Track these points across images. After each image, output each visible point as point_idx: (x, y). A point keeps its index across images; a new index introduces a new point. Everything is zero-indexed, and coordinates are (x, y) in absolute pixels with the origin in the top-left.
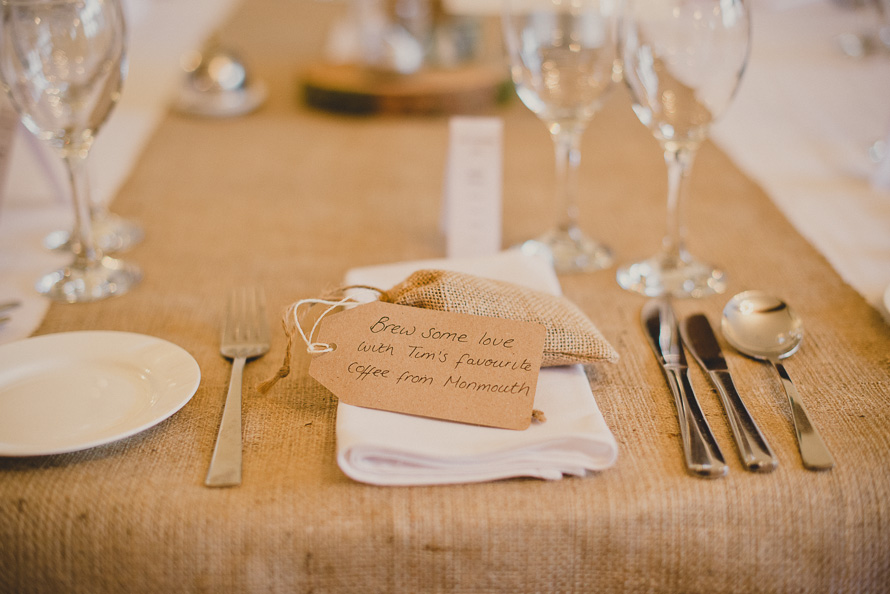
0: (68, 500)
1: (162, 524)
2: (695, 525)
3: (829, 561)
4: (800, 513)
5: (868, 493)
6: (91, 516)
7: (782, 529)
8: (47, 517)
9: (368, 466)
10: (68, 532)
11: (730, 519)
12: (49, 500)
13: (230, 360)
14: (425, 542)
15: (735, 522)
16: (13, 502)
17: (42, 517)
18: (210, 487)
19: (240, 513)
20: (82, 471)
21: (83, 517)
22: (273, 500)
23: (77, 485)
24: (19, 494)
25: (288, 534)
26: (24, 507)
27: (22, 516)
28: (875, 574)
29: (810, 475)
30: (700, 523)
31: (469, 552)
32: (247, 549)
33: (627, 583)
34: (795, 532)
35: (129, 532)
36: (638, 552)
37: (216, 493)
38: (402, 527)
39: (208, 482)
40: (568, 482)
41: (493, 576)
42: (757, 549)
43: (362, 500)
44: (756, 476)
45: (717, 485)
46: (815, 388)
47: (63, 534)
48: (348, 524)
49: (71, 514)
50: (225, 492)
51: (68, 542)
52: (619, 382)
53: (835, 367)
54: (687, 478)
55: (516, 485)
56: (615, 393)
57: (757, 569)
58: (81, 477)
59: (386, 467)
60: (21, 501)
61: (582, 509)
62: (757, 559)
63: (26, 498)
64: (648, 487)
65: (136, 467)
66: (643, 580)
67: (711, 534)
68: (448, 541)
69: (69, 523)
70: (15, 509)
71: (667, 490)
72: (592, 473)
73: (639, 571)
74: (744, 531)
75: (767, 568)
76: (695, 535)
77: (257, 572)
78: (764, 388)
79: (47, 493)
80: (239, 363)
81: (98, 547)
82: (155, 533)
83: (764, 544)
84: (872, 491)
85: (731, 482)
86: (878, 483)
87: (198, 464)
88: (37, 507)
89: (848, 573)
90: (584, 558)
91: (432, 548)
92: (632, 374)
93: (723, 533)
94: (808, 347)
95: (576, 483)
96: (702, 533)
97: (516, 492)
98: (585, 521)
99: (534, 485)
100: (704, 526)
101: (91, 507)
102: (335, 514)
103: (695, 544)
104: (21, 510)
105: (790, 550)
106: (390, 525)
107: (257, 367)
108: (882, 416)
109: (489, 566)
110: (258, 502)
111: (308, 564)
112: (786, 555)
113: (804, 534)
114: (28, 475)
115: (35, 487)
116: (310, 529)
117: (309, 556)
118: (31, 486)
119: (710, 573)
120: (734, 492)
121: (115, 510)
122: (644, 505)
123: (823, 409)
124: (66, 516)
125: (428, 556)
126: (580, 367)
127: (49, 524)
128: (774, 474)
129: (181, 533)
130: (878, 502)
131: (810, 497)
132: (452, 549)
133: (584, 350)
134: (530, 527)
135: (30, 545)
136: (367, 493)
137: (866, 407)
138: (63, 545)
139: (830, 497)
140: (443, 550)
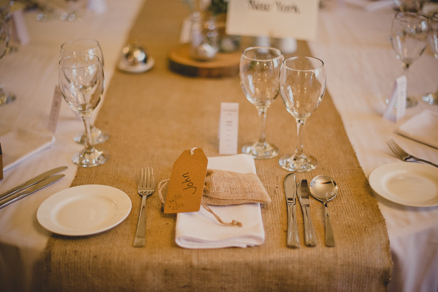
0: (90, 251)
1: (120, 259)
2: (288, 264)
3: (331, 276)
4: (322, 261)
5: (346, 254)
6: (98, 257)
7: (316, 265)
8: (84, 257)
9: (185, 242)
10: (91, 261)
11: (299, 262)
12: (84, 251)
13: (142, 196)
14: (202, 267)
15: (301, 263)
16: (73, 252)
17: (83, 257)
18: (135, 247)
19: (144, 257)
20: (95, 241)
21: (95, 257)
22: (155, 252)
23: (93, 246)
24: (75, 249)
25: (160, 264)
26: (77, 253)
27: (76, 256)
28: (347, 280)
29: (327, 248)
30: (290, 263)
31: (216, 270)
32: (147, 268)
33: (266, 281)
34: (321, 267)
35: (110, 262)
36: (270, 271)
37: (137, 249)
38: (195, 262)
39: (135, 245)
40: (248, 248)
41: (223, 278)
42: (308, 272)
43: (183, 253)
44: (309, 248)
45: (296, 251)
46: (337, 214)
47: (89, 262)
48: (178, 261)
49: (92, 256)
50: (140, 249)
51: (91, 264)
52: (272, 209)
53: (346, 205)
54: (287, 249)
55: (231, 249)
56: (269, 214)
57: (308, 278)
58: (94, 243)
59: (191, 243)
60: (76, 251)
61: (252, 258)
62: (308, 275)
63: (77, 250)
64: (273, 251)
65: (112, 239)
66: (271, 280)
67: (293, 267)
68: (209, 267)
69: (91, 259)
70: (74, 254)
71: (279, 252)
72: (256, 246)
73: (270, 277)
74: (304, 266)
75: (311, 278)
76: (288, 267)
77: (150, 275)
78: (320, 213)
79: (84, 249)
80: (144, 197)
81: (100, 267)
82: (118, 263)
83: (310, 270)
84: (347, 254)
85: (301, 250)
86: (350, 251)
87: (131, 238)
88: (81, 253)
89: (338, 279)
90: (252, 272)
91: (204, 269)
92: (276, 206)
93: (297, 266)
94: (338, 196)
95: (250, 249)
96: (290, 266)
97: (231, 252)
98: (253, 262)
99: (237, 249)
100: (291, 264)
101: (98, 253)
102: (174, 257)
103: (288, 270)
104: (76, 254)
105: (319, 272)
106: (191, 262)
107: (150, 199)
108: (356, 226)
109: (222, 275)
110: (150, 253)
111: (165, 273)
112: (317, 274)
113: (324, 267)
114: (77, 241)
115: (80, 246)
116: (166, 262)
117: (166, 270)
118: (78, 246)
119: (293, 279)
120: (301, 253)
121: (105, 254)
122: (272, 257)
123: (337, 223)
124: (90, 256)
125: (203, 272)
126: (259, 204)
127: (85, 259)
128: (315, 248)
129: (126, 263)
130: (349, 257)
131: (326, 255)
132: (210, 269)
133: (259, 199)
134: (235, 263)
135: (78, 265)
136: (185, 251)
137: (352, 222)
138: (89, 265)
139: (333, 256)
140: (208, 270)
